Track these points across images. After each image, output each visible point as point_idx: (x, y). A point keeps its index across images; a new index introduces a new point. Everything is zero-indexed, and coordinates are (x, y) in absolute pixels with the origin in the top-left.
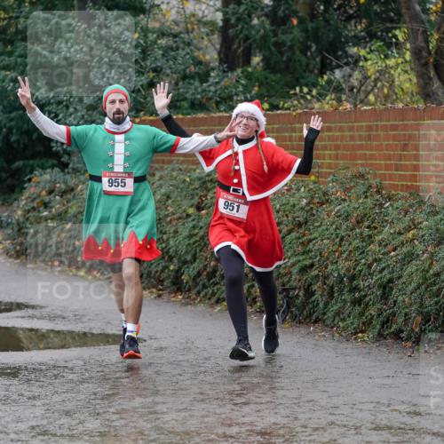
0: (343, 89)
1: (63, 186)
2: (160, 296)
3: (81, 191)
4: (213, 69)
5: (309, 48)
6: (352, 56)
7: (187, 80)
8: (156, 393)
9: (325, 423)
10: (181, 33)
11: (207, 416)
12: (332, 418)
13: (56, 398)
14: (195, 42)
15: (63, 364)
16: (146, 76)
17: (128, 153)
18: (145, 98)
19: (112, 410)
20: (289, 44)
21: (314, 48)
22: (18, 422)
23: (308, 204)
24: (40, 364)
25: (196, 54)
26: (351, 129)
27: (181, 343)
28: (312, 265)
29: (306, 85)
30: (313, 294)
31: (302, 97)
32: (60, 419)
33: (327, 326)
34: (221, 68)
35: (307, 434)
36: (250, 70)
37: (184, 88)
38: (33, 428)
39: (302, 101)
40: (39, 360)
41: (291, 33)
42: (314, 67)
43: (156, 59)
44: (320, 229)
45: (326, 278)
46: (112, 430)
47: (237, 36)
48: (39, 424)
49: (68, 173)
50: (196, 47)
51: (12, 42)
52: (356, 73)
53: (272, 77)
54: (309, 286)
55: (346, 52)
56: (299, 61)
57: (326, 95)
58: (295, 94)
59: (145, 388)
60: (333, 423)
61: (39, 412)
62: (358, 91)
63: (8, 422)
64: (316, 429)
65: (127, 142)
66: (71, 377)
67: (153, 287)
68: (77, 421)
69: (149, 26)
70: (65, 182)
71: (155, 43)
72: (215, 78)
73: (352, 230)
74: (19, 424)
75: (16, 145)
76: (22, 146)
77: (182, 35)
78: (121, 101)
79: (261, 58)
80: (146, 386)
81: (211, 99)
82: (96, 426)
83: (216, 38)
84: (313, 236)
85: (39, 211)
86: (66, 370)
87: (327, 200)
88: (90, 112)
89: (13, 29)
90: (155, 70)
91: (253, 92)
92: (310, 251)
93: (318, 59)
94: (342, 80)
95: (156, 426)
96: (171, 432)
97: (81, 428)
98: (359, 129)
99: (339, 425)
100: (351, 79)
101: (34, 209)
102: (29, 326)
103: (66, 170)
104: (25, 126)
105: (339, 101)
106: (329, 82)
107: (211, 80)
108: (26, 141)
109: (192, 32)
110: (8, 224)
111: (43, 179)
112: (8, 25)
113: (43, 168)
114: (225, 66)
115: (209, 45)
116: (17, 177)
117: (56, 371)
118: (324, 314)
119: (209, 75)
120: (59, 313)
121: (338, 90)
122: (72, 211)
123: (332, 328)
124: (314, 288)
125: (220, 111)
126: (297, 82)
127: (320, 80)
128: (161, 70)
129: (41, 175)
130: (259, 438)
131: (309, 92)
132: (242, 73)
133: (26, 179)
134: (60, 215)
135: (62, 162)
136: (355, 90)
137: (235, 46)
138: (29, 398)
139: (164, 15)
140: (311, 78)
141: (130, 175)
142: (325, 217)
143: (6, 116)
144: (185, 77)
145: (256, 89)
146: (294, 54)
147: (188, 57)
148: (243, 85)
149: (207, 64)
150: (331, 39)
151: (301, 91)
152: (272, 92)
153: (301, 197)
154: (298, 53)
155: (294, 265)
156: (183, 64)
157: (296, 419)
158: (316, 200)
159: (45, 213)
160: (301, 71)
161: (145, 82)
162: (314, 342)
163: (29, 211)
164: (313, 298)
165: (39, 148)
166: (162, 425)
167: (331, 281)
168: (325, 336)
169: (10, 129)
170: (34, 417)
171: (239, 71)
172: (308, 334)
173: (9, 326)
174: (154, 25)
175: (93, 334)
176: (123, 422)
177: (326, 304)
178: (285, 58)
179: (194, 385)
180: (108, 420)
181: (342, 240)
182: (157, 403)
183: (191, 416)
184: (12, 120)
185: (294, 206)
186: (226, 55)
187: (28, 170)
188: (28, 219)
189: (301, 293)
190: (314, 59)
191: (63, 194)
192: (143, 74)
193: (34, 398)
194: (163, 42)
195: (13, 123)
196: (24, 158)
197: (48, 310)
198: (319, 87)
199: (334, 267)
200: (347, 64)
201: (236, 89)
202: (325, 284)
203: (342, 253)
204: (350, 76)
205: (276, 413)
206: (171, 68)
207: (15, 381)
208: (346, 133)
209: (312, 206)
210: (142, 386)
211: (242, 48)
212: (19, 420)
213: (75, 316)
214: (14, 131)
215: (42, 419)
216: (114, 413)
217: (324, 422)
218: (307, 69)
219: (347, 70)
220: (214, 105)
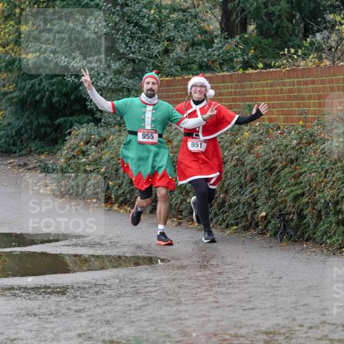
0: (323, 49)
1: (97, 137)
2: (179, 224)
3: (112, 140)
4: (216, 37)
5: (294, 16)
6: (329, 22)
7: (195, 47)
8: (179, 303)
9: (318, 322)
10: (189, 8)
11: (222, 321)
13: (98, 310)
14: (201, 15)
15: (103, 282)
16: (161, 44)
17: (153, 118)
18: (162, 63)
19: (143, 318)
20: (277, 13)
21: (297, 17)
22: (67, 331)
23: (297, 144)
24: (84, 283)
25: (202, 25)
26: (331, 81)
27: (199, 262)
28: (303, 194)
29: (293, 47)
30: (304, 217)
31: (290, 57)
32: (101, 327)
33: (317, 243)
34: (223, 36)
35: (304, 331)
36: (246, 36)
37: (193, 53)
38: (80, 335)
39: (290, 60)
40: (83, 280)
41: (279, 5)
42: (299, 32)
43: (169, 30)
44: (309, 164)
45: (315, 203)
46: (145, 335)
47: (235, 9)
48: (85, 331)
49: (101, 126)
50: (201, 19)
52: (334, 35)
53: (265, 41)
54: (302, 210)
55: (324, 19)
56: (287, 27)
57: (310, 54)
58: (284, 55)
59: (170, 300)
60: (324, 322)
61: (84, 322)
62: (336, 51)
63: (59, 332)
64: (311, 328)
66: (109, 292)
67: (174, 217)
68: (116, 329)
69: (163, 3)
70: (99, 134)
71: (168, 17)
72: (218, 44)
73: (334, 164)
74: (69, 333)
75: (57, 105)
76: (62, 105)
77: (190, 10)
78: (153, 83)
79: (255, 26)
80: (171, 298)
81: (215, 61)
83: (218, 11)
84: (303, 170)
85: (78, 159)
86: (105, 287)
87: (313, 141)
88: (116, 76)
90: (169, 40)
91: (250, 54)
92: (301, 183)
93: (302, 25)
94: (322, 42)
95: (180, 330)
97: (119, 334)
98: (338, 81)
99: (329, 324)
100: (330, 41)
101: (74, 156)
103: (99, 124)
104: (65, 89)
105: (320, 58)
106: (312, 44)
107: (215, 45)
108: (66, 102)
109: (198, 8)
110: (54, 170)
111: (81, 132)
113: (81, 123)
114: (226, 34)
115: (212, 17)
116: (59, 131)
117: (97, 288)
118: (315, 233)
119: (213, 42)
120: (98, 241)
121: (319, 49)
122: (106, 157)
123: (321, 244)
124: (305, 212)
125: (223, 71)
126: (285, 44)
127: (304, 42)
128: (174, 39)
129: (79, 129)
130: (264, 336)
131: (296, 53)
132: (240, 38)
133: (67, 132)
134: (96, 161)
135: (96, 118)
136: (333, 49)
137: (234, 17)
138: (76, 311)
140: (297, 41)
141: (156, 131)
142: (312, 154)
143: (48, 81)
144: (193, 44)
145: (252, 51)
146: (282, 22)
147: (195, 27)
148: (241, 49)
149: (211, 33)
150: (311, 9)
151: (289, 51)
152: (265, 54)
153: (292, 139)
154: (285, 20)
155: (288, 194)
156: (192, 33)
157: (294, 319)
158: (304, 141)
159: (84, 160)
160: (288, 35)
161: (161, 49)
162: (307, 256)
163: (70, 159)
164: (305, 221)
165: (77, 107)
166: (185, 329)
167: (318, 207)
168: (315, 251)
169: (52, 92)
170: (81, 327)
171: (238, 37)
172: (302, 250)
173: (58, 253)
174: (166, 2)
175: (126, 257)
176: (153, 328)
177: (316, 226)
178: (274, 26)
179: (210, 295)
180: (141, 327)
181: (326, 172)
182: (180, 311)
183: (209, 321)
184: (53, 85)
185: (286, 146)
186: (227, 25)
187: (68, 125)
188: (69, 165)
189: (295, 218)
190: (298, 25)
191: (97, 143)
192: (159, 42)
194: (174, 16)
195: (54, 87)
196: (65, 115)
198: (303, 48)
199: (321, 195)
200: (325, 28)
201: (235, 52)
202: (314, 209)
203: (327, 183)
204: (329, 38)
205: (278, 316)
206: (181, 37)
207: (64, 298)
208: (327, 85)
209: (301, 145)
210: (168, 297)
211: (239, 19)
212: (68, 330)
213: (111, 242)
214: (56, 93)
215: (87, 328)
216: (145, 321)
217: (317, 322)
218: (293, 33)
219: (326, 33)
220: (218, 66)
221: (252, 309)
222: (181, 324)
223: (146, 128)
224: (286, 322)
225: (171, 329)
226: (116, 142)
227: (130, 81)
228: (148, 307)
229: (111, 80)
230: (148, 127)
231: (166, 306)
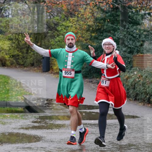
2: (144, 105)
8: (143, 132)
10: (150, 31)
16: (140, 42)
17: (73, 61)
18: (140, 49)
19: (131, 137)
24: (111, 123)
38: (109, 141)
40: (111, 122)
43: (143, 38)
46: (132, 142)
48: (111, 140)
51: (102, 33)
59: (140, 131)
61: (111, 137)
65: (73, 57)
67: (142, 102)
71: (143, 33)
78: (72, 39)
82: (127, 141)
89: (102, 29)
90: (142, 41)
95: (144, 142)
96: (148, 143)
112: (101, 28)
117: (115, 125)
128: (144, 41)
138: (108, 133)
139: (145, 26)
141: (73, 70)
161: (140, 44)
174: (142, 28)
176: (135, 140)
180: (130, 140)
192: (139, 42)
193: (109, 133)
194: (145, 33)
210: (140, 130)
223: (67, 68)
225: (141, 141)
226: (123, 75)
227: (129, 55)
228: (133, 133)
229: (122, 54)
230: (69, 67)
231: (139, 133)
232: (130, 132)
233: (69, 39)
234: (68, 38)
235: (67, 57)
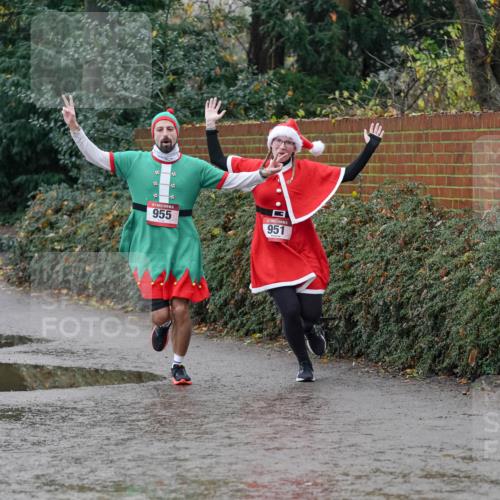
0: (389, 93)
1: (71, 204)
3: (92, 209)
4: (242, 71)
5: (349, 47)
6: (398, 56)
7: (212, 84)
8: (177, 438)
9: (369, 470)
10: (204, 30)
11: (236, 464)
12: (378, 465)
13: (64, 444)
14: (221, 40)
15: (73, 405)
16: (165, 79)
17: (173, 185)
18: (165, 104)
20: (327, 42)
21: (355, 48)
22: (20, 471)
23: (349, 223)
24: (46, 405)
25: (222, 54)
26: (398, 138)
27: (206, 381)
28: (354, 293)
29: (347, 89)
30: (355, 324)
31: (342, 102)
32: (68, 467)
33: (371, 360)
34: (250, 70)
35: (349, 482)
36: (283, 71)
37: (208, 93)
38: (38, 477)
39: (342, 107)
41: (330, 30)
42: (356, 69)
43: (176, 60)
44: (363, 252)
45: (370, 306)
46: (128, 479)
47: (267, 34)
49: (78, 189)
50: (222, 47)
51: (13, 42)
52: (404, 74)
53: (308, 80)
54: (351, 315)
55: (392, 52)
56: (339, 61)
57: (370, 100)
58: (334, 99)
60: (377, 470)
61: (44, 459)
62: (406, 96)
63: (9, 471)
64: (359, 477)
65: (174, 174)
66: (81, 419)
68: (89, 469)
69: (169, 22)
70: (74, 200)
71: (176, 41)
72: (243, 81)
73: (399, 252)
74: (22, 473)
75: (17, 158)
76: (25, 159)
77: (206, 33)
78: (169, 129)
79: (296, 58)
81: (239, 104)
82: (109, 475)
83: (245, 36)
84: (355, 259)
85: (44, 233)
86: (75, 412)
87: (371, 219)
88: (102, 120)
89: (14, 27)
90: (175, 73)
91: (287, 97)
92: (352, 276)
93: (360, 60)
94: (387, 83)
96: (194, 482)
97: (92, 477)
98: (407, 138)
99: (384, 473)
100: (398, 82)
101: (38, 229)
102: (33, 362)
103: (75, 186)
104: (29, 136)
105: (384, 106)
106: (373, 85)
107: (239, 83)
108: (29, 153)
109: (217, 30)
110: (10, 247)
111: (49, 196)
112: (9, 23)
113: (49, 183)
114: (255, 67)
115: (237, 44)
116: (19, 194)
117: (64, 413)
118: (368, 347)
119: (236, 78)
120: (67, 347)
121: (383, 93)
122: (82, 232)
123: (376, 363)
124: (357, 317)
125: (249, 119)
126: (336, 85)
127: (362, 83)
128: (182, 73)
129: (47, 191)
131: (351, 97)
132: (274, 75)
133: (29, 196)
134: (68, 236)
135: (71, 177)
136: (402, 94)
137: (266, 45)
138: (34, 444)
139: (186, 11)
140: (352, 81)
141: (176, 207)
142: (369, 237)
143: (7, 124)
144: (209, 80)
145: (290, 93)
146: (333, 53)
147: (212, 57)
148: (275, 89)
149: (234, 66)
150: (374, 37)
151: (341, 95)
152: (308, 97)
153: (342, 216)
154: (337, 52)
155: (333, 292)
156: (208, 65)
157: (336, 465)
158: (358, 219)
159: (52, 235)
160: (341, 73)
161: (164, 86)
163: (33, 233)
164: (355, 330)
165: (45, 161)
166: (184, 474)
167: (375, 310)
168: (368, 372)
169: (11, 140)
170: (40, 465)
171: (271, 72)
173: (11, 362)
174: (174, 21)
175: (106, 371)
176: (140, 470)
177: (370, 336)
178: (322, 59)
179: (221, 428)
180: (123, 468)
181: (387, 263)
182: (179, 449)
183: (217, 463)
184: (13, 129)
185: (333, 225)
186: (256, 56)
187: (32, 185)
188: (31, 241)
189: (341, 325)
190: (356, 59)
191: (71, 212)
192: (162, 76)
193: (39, 443)
194: (184, 40)
195: (14, 133)
196: (26, 172)
197: (54, 343)
198: (361, 91)
199: (379, 294)
200: (392, 65)
201: (267, 93)
202: (369, 313)
203: (388, 278)
204: (397, 78)
205: (313, 459)
206: (193, 70)
207: (18, 425)
208: (392, 143)
209: (353, 225)
211: (274, 48)
212: (22, 469)
213: (86, 350)
214: (16, 142)
215: (48, 467)
216: (129, 460)
217: (367, 469)
218: (348, 70)
219: (393, 71)
220: (243, 112)
221: (278, 449)
222: (180, 466)
223: (160, 201)
224: (324, 468)
225: (164, 472)
226: (97, 211)
227: (120, 128)
228: (135, 441)
229: (94, 125)
230: (164, 199)
231: (159, 440)
232: (122, 437)
233: (161, 129)
234: (158, 125)
235: (159, 175)
